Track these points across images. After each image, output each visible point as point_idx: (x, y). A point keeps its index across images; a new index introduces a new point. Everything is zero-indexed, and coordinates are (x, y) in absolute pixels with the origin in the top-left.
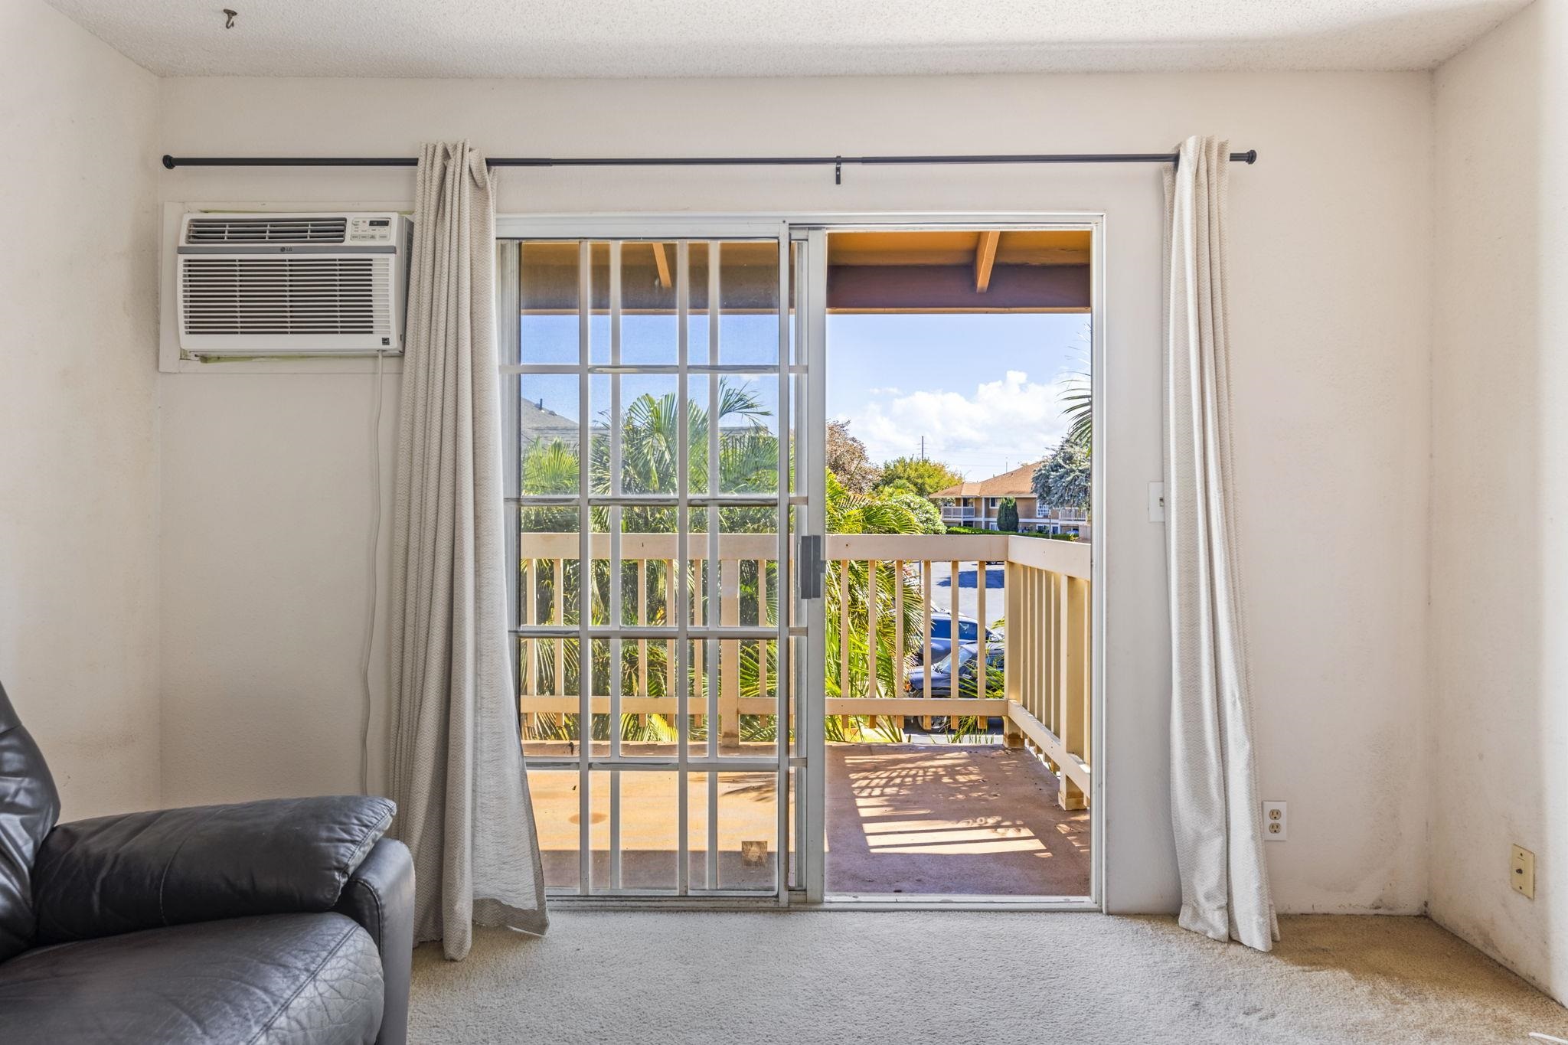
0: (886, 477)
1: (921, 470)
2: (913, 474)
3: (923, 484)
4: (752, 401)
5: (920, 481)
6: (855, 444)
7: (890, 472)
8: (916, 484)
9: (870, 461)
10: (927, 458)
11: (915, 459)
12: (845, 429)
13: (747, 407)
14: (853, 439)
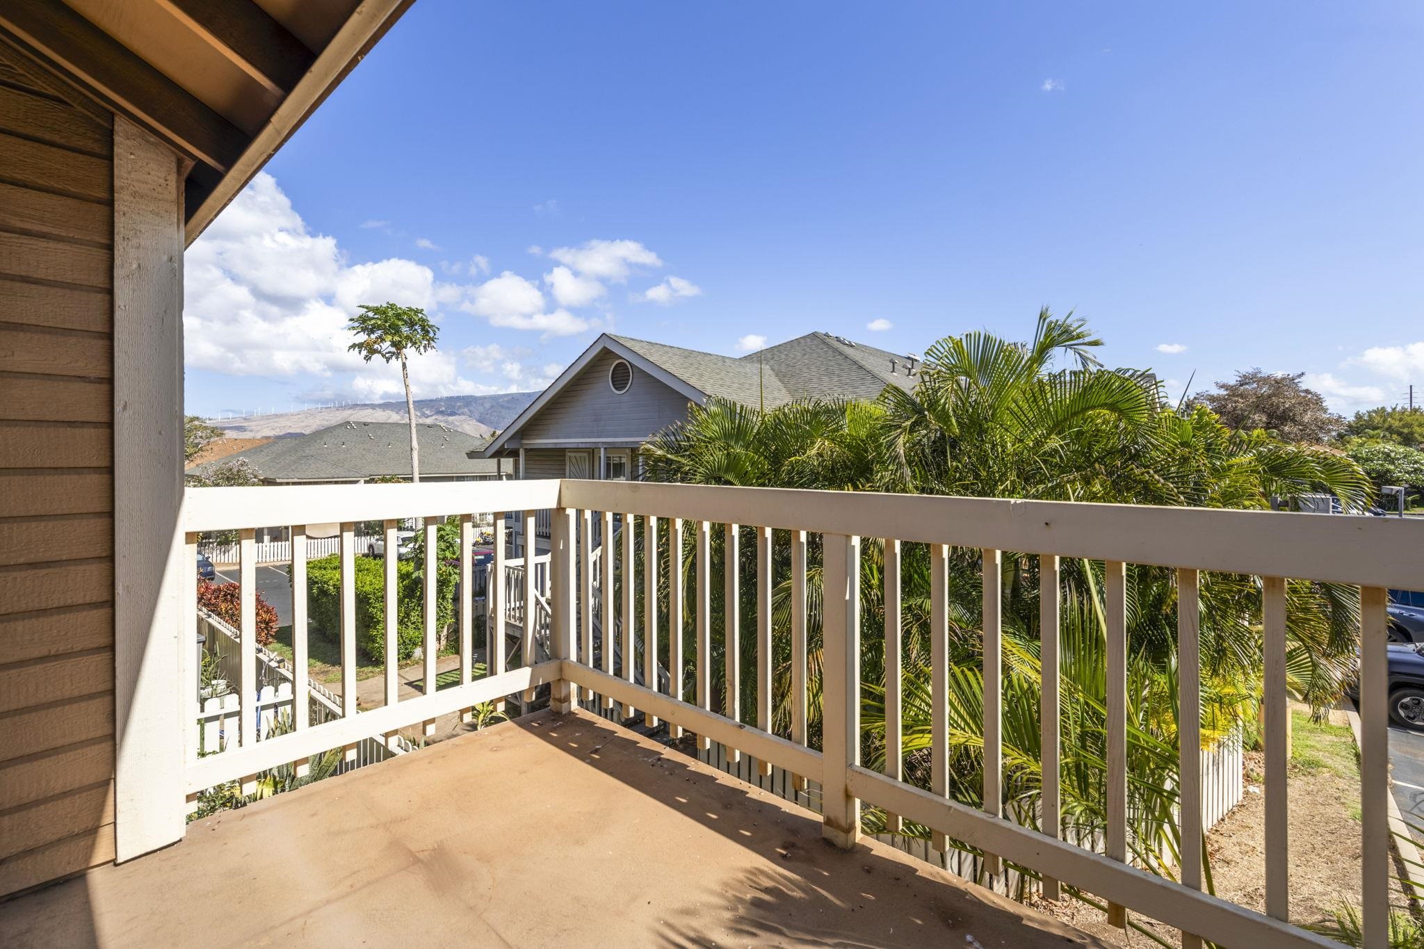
0: (1357, 427)
1: (1409, 419)
2: (1396, 424)
3: (1412, 433)
4: (1078, 331)
5: (1406, 431)
6: (1310, 396)
7: (1364, 423)
8: (1400, 434)
9: (1329, 412)
10: (1417, 407)
11: (1399, 408)
12: (1296, 381)
13: (1072, 339)
14: (1307, 391)
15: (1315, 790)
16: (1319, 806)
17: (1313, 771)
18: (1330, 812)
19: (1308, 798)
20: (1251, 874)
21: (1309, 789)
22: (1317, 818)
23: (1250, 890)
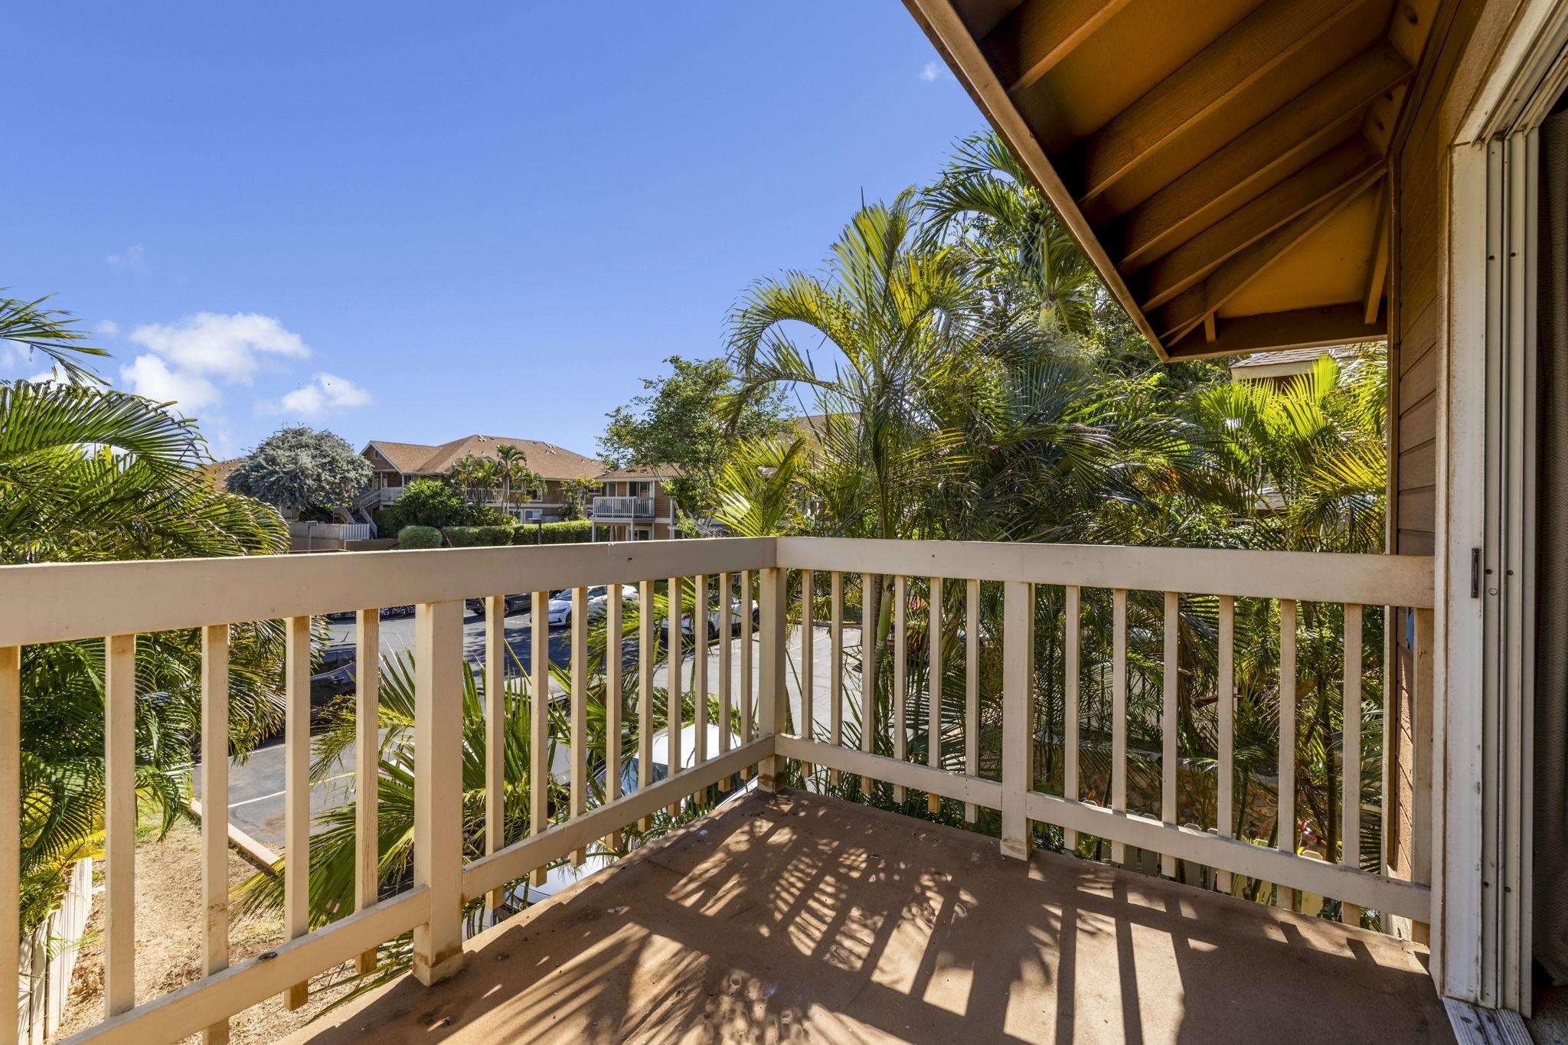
15: (159, 854)
16: (172, 866)
17: (145, 839)
18: (184, 864)
19: (156, 866)
20: (152, 967)
21: (153, 856)
22: (178, 876)
23: (162, 980)
